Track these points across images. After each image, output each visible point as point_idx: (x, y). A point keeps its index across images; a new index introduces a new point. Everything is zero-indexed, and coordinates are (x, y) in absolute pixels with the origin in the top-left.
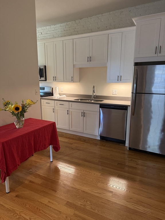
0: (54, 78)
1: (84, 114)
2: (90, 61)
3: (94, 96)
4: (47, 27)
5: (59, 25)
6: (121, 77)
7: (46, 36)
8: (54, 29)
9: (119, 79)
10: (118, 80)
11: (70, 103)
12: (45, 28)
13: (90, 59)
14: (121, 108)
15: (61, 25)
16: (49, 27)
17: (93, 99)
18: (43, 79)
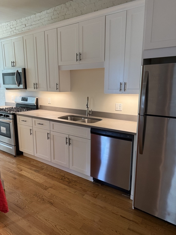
0: (35, 85)
1: (69, 141)
2: (80, 59)
3: (90, 111)
4: (32, 16)
5: (46, 11)
6: (125, 84)
7: (30, 28)
8: (39, 19)
9: (123, 89)
10: (120, 90)
11: (52, 123)
12: (29, 17)
13: (79, 57)
14: (122, 136)
15: (48, 11)
16: (34, 15)
17: (88, 116)
18: (21, 86)
